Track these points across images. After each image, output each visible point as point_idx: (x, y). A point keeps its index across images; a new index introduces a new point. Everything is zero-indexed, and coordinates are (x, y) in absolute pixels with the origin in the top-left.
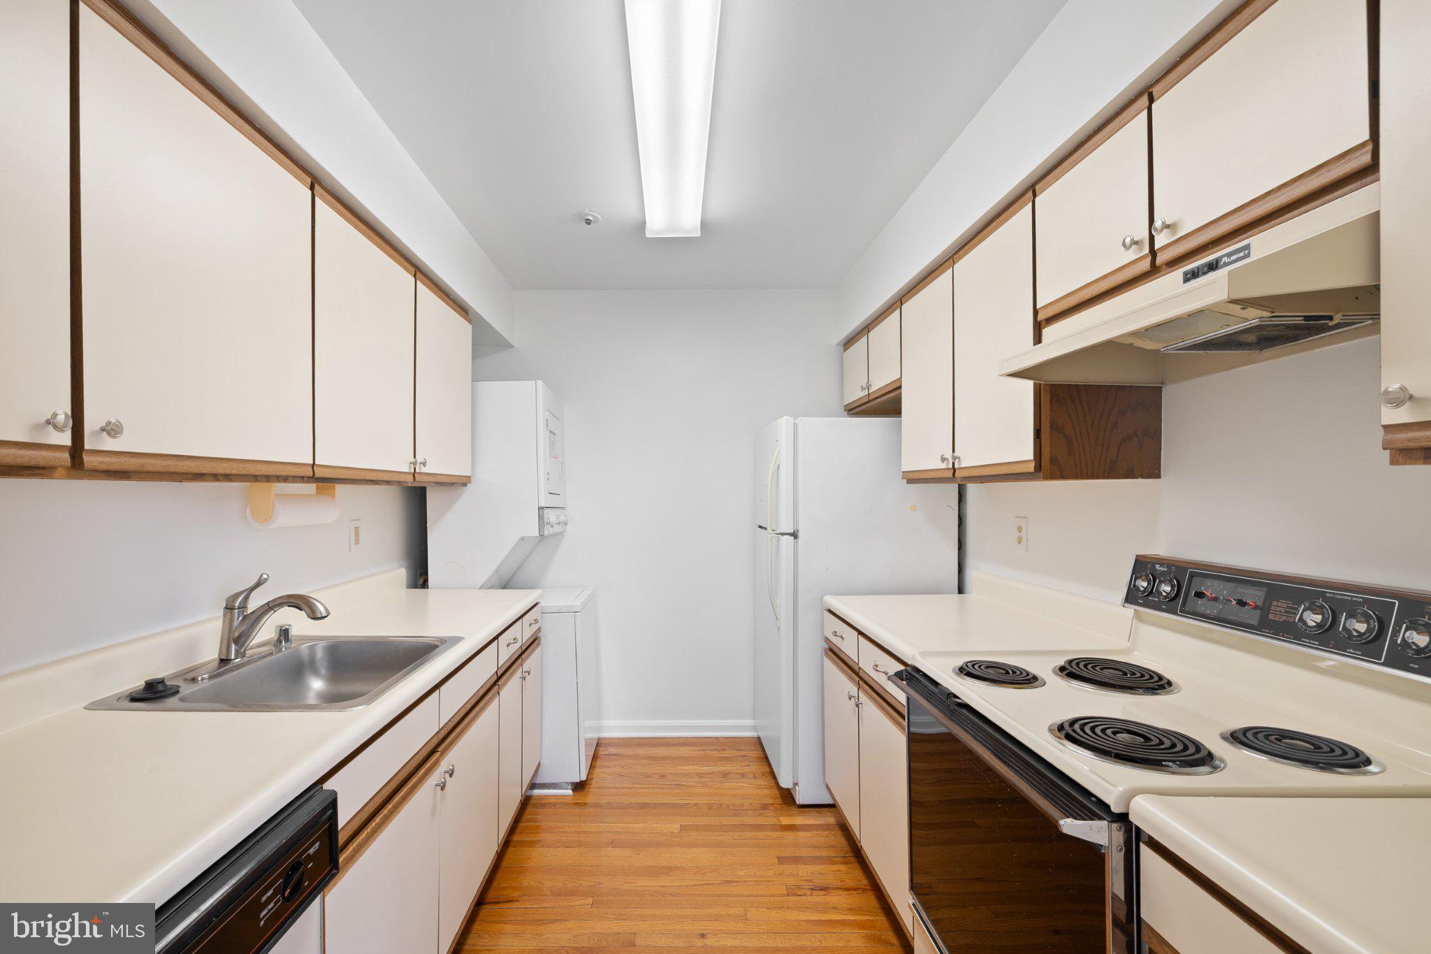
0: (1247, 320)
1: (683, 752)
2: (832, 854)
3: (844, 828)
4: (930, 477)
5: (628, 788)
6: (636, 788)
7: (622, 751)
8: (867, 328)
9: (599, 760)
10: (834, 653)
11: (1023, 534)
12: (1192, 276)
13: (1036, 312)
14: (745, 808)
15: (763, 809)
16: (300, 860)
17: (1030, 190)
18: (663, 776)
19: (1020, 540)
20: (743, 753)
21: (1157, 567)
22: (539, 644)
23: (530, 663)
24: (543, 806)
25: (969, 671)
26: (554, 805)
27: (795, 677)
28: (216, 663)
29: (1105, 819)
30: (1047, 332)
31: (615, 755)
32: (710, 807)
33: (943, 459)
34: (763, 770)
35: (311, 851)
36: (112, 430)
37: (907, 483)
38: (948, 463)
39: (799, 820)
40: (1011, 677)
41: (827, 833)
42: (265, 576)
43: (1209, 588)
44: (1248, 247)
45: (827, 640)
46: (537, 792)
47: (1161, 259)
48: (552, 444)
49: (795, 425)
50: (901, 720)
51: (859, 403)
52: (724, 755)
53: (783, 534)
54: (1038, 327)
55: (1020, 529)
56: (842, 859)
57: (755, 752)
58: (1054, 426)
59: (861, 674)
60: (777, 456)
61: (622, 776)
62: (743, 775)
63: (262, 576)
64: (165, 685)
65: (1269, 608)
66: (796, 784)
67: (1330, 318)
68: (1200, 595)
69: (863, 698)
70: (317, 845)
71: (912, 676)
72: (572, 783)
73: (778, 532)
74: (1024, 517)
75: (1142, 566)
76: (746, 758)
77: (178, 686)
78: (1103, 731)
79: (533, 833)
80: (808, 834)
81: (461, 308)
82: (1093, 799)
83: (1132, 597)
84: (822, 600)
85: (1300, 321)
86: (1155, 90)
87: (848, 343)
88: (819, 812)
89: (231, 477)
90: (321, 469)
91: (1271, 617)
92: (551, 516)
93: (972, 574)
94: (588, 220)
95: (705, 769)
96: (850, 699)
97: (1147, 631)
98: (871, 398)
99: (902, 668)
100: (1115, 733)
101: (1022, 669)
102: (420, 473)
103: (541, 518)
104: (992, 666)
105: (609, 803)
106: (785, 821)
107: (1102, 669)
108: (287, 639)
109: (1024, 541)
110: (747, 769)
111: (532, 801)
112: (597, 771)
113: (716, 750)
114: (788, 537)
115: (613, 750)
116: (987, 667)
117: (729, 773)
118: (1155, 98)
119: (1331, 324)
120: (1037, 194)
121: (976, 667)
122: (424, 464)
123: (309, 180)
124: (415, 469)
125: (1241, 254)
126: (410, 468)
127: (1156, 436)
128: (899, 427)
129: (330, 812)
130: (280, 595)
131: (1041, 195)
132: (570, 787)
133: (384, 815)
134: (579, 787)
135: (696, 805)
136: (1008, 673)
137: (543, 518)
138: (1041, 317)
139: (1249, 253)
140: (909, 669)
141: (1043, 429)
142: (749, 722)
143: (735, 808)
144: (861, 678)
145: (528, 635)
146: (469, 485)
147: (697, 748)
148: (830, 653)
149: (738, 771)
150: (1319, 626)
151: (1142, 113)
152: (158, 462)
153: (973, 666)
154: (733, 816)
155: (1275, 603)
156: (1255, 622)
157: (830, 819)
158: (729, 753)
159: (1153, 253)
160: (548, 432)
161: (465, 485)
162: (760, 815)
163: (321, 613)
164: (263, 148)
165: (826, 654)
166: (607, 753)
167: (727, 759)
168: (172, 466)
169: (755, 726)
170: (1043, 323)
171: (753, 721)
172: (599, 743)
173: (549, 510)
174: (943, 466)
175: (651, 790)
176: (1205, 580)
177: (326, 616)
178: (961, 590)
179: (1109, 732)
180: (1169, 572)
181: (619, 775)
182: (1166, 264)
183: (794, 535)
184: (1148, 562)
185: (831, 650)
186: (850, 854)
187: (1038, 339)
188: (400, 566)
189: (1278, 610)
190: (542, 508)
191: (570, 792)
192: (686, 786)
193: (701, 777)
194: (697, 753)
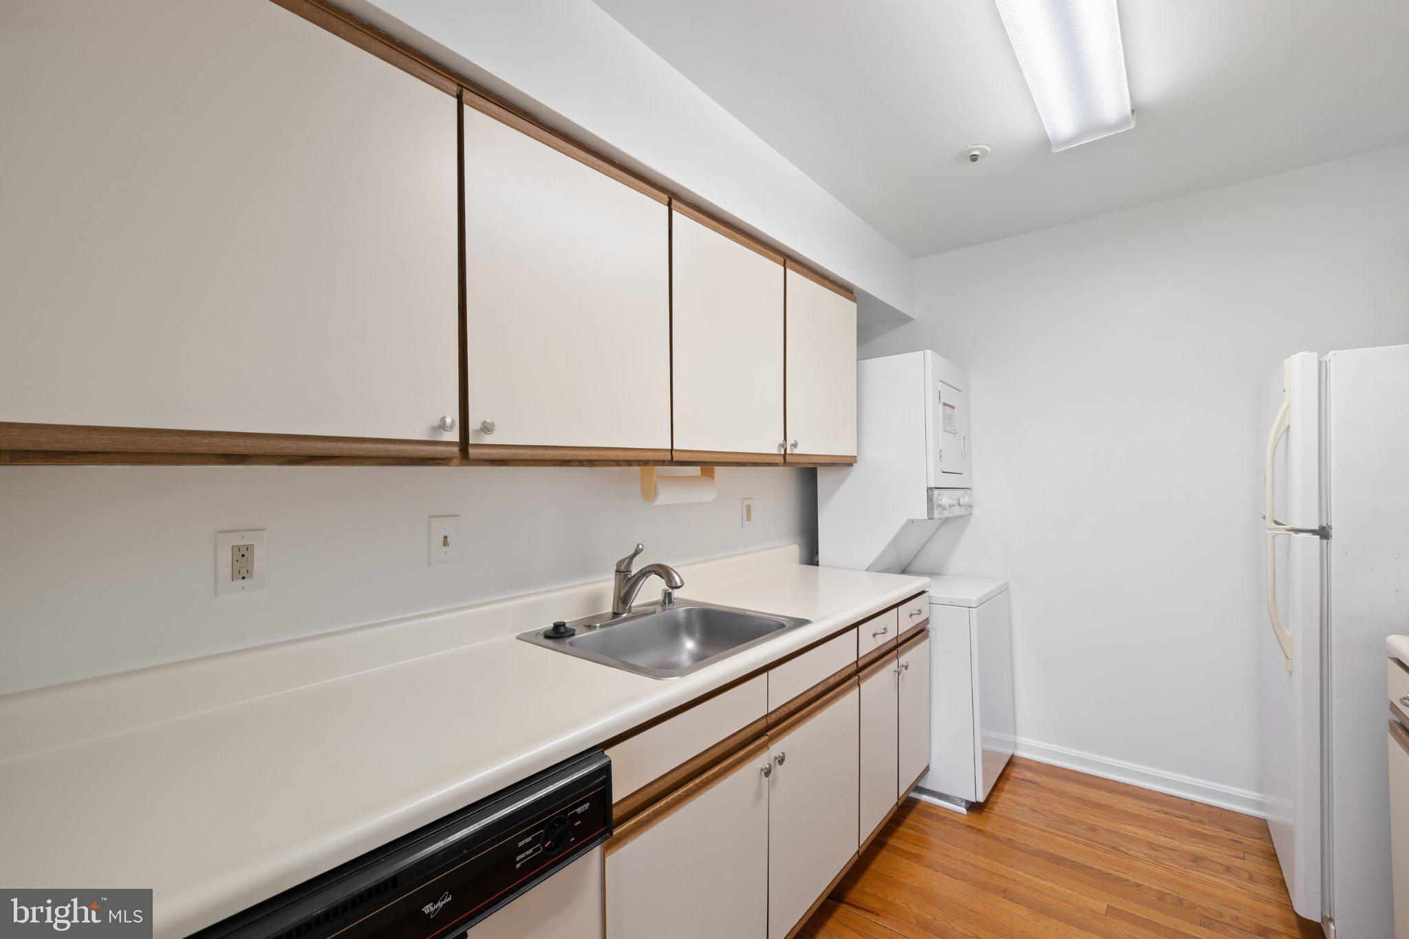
5: (1040, 830)
6: (1051, 833)
7: (1040, 779)
9: (1008, 783)
14: (1224, 920)
16: (564, 816)
18: (1093, 829)
20: (1235, 836)
22: (927, 636)
23: (910, 656)
24: (931, 816)
26: (943, 819)
28: (611, 616)
31: (1030, 782)
32: (1160, 897)
35: (579, 810)
36: (487, 428)
42: (641, 547)
45: (1395, 709)
46: (925, 798)
48: (948, 420)
49: (1322, 363)
52: (1199, 830)
53: (1297, 531)
57: (1258, 841)
60: (1286, 410)
61: (1035, 811)
62: (1229, 869)
63: (638, 545)
64: (566, 628)
66: (1326, 919)
70: (586, 806)
72: (967, 802)
73: (1288, 527)
76: (1239, 845)
77: (574, 630)
79: (911, 843)
81: (845, 289)
89: (594, 462)
90: (680, 454)
92: (945, 499)
94: (974, 155)
102: (791, 454)
103: (930, 500)
105: (1010, 840)
108: (670, 602)
110: (1239, 864)
111: (918, 807)
112: (1004, 797)
113: (1187, 818)
114: (1310, 535)
115: (1028, 775)
117: (1204, 859)
122: (795, 445)
123: (666, 198)
124: (785, 450)
126: (780, 450)
129: (604, 776)
130: (648, 565)
132: (963, 804)
133: (690, 789)
134: (974, 807)
135: (1138, 885)
137: (934, 500)
142: (1250, 794)
143: (1205, 913)
145: (907, 625)
146: (854, 464)
147: (1156, 807)
148: (1400, 731)
149: (1220, 861)
152: (529, 452)
158: (1207, 829)
160: (942, 406)
161: (850, 465)
163: (676, 583)
164: (621, 180)
165: (1393, 729)
166: (1021, 777)
167: (1204, 837)
168: (540, 454)
169: (1258, 802)
171: (1259, 795)
172: (1010, 762)
173: (942, 491)
175: (1073, 844)
177: (681, 587)
181: (1032, 809)
183: (1323, 533)
185: (1403, 726)
188: (794, 543)
190: (932, 488)
191: (963, 810)
192: (1127, 854)
193: (1154, 849)
194: (1154, 813)
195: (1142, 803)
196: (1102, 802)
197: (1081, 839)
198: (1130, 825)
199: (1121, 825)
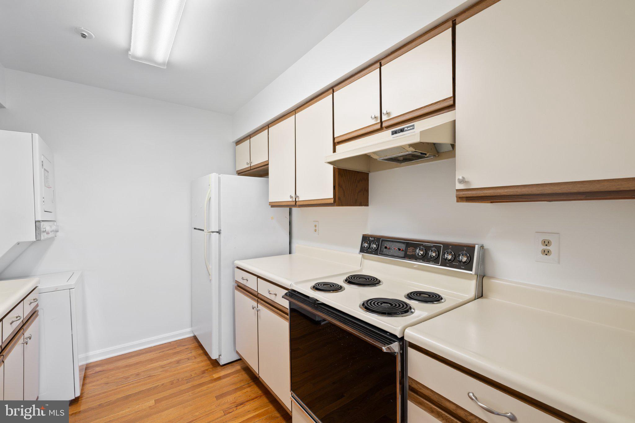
0: (408, 151)
1: (149, 356)
2: (242, 384)
3: (247, 370)
4: (284, 204)
5: (114, 390)
6: (120, 388)
7: (105, 367)
8: (249, 136)
9: (88, 379)
10: (241, 288)
11: (317, 228)
12: (394, 133)
13: (334, 139)
14: (193, 376)
15: (203, 374)
17: (332, 89)
18: (138, 375)
19: (315, 231)
20: (187, 347)
21: (370, 238)
22: (37, 315)
25: (316, 288)
27: (220, 303)
29: (396, 342)
30: (338, 147)
31: (100, 371)
32: (172, 383)
33: (291, 197)
34: (199, 353)
37: (271, 207)
38: (293, 199)
39: (223, 373)
40: (332, 288)
41: (237, 375)
43: (388, 245)
44: (413, 125)
45: (236, 282)
47: (384, 125)
48: (46, 178)
49: (219, 178)
50: (286, 316)
51: (245, 170)
52: (175, 351)
54: (335, 145)
55: (316, 226)
56: (247, 385)
57: (193, 344)
58: (339, 185)
59: (259, 296)
60: (210, 192)
61: (108, 383)
62: (188, 359)
65: (407, 250)
66: (220, 356)
67: (426, 154)
68: (386, 248)
69: (260, 307)
71: (292, 294)
72: (70, 401)
74: (317, 221)
75: (365, 238)
76: (188, 349)
78: (377, 304)
80: (228, 379)
82: (388, 334)
83: (362, 250)
84: (233, 263)
85: (419, 154)
86: (383, 62)
87: (238, 142)
88: (232, 365)
91: (408, 253)
92: (46, 226)
93: (294, 246)
94: (83, 34)
95: (165, 362)
96: (253, 309)
97: (366, 262)
98: (252, 168)
99: (286, 291)
100: (381, 304)
101: (336, 284)
103: (38, 228)
104: (325, 284)
105: (100, 404)
106: (216, 376)
107: (359, 278)
109: (317, 230)
110: (190, 355)
112: (89, 387)
113: (170, 349)
114: (216, 233)
115: (98, 369)
116: (324, 285)
117: (180, 360)
118: (382, 65)
119: (426, 156)
120: (335, 91)
121: (320, 285)
125: (411, 128)
127: (367, 191)
128: (267, 182)
131: (336, 92)
134: (74, 402)
135: (163, 384)
136: (331, 286)
137: (40, 228)
138: (336, 141)
139: (414, 127)
140: (290, 291)
141: (336, 186)
142: (189, 329)
143: (187, 378)
144: (259, 298)
145: (28, 312)
147: (159, 351)
148: (239, 288)
149: (185, 358)
150: (422, 255)
151: (377, 70)
153: (318, 285)
154: (187, 383)
155: (409, 249)
156: (402, 255)
157: (238, 367)
158: (178, 349)
159: (381, 122)
160: (43, 169)
162: (202, 377)
165: (236, 289)
166: (94, 372)
167: (178, 353)
169: (192, 331)
170: (336, 144)
171: (191, 328)
172: (87, 367)
174: (291, 200)
175: (131, 386)
176: (386, 242)
178: (290, 253)
179: (379, 304)
180: (375, 240)
181: (106, 384)
182: (385, 127)
183: (219, 232)
184: (367, 237)
185: (239, 286)
186: (251, 381)
187: (334, 151)
189: (410, 251)
190: (39, 221)
192: (155, 376)
193: (163, 367)
194: (159, 354)
195: (153, 353)
196: (138, 361)
197: (134, 382)
198: (151, 364)
199: (148, 366)
